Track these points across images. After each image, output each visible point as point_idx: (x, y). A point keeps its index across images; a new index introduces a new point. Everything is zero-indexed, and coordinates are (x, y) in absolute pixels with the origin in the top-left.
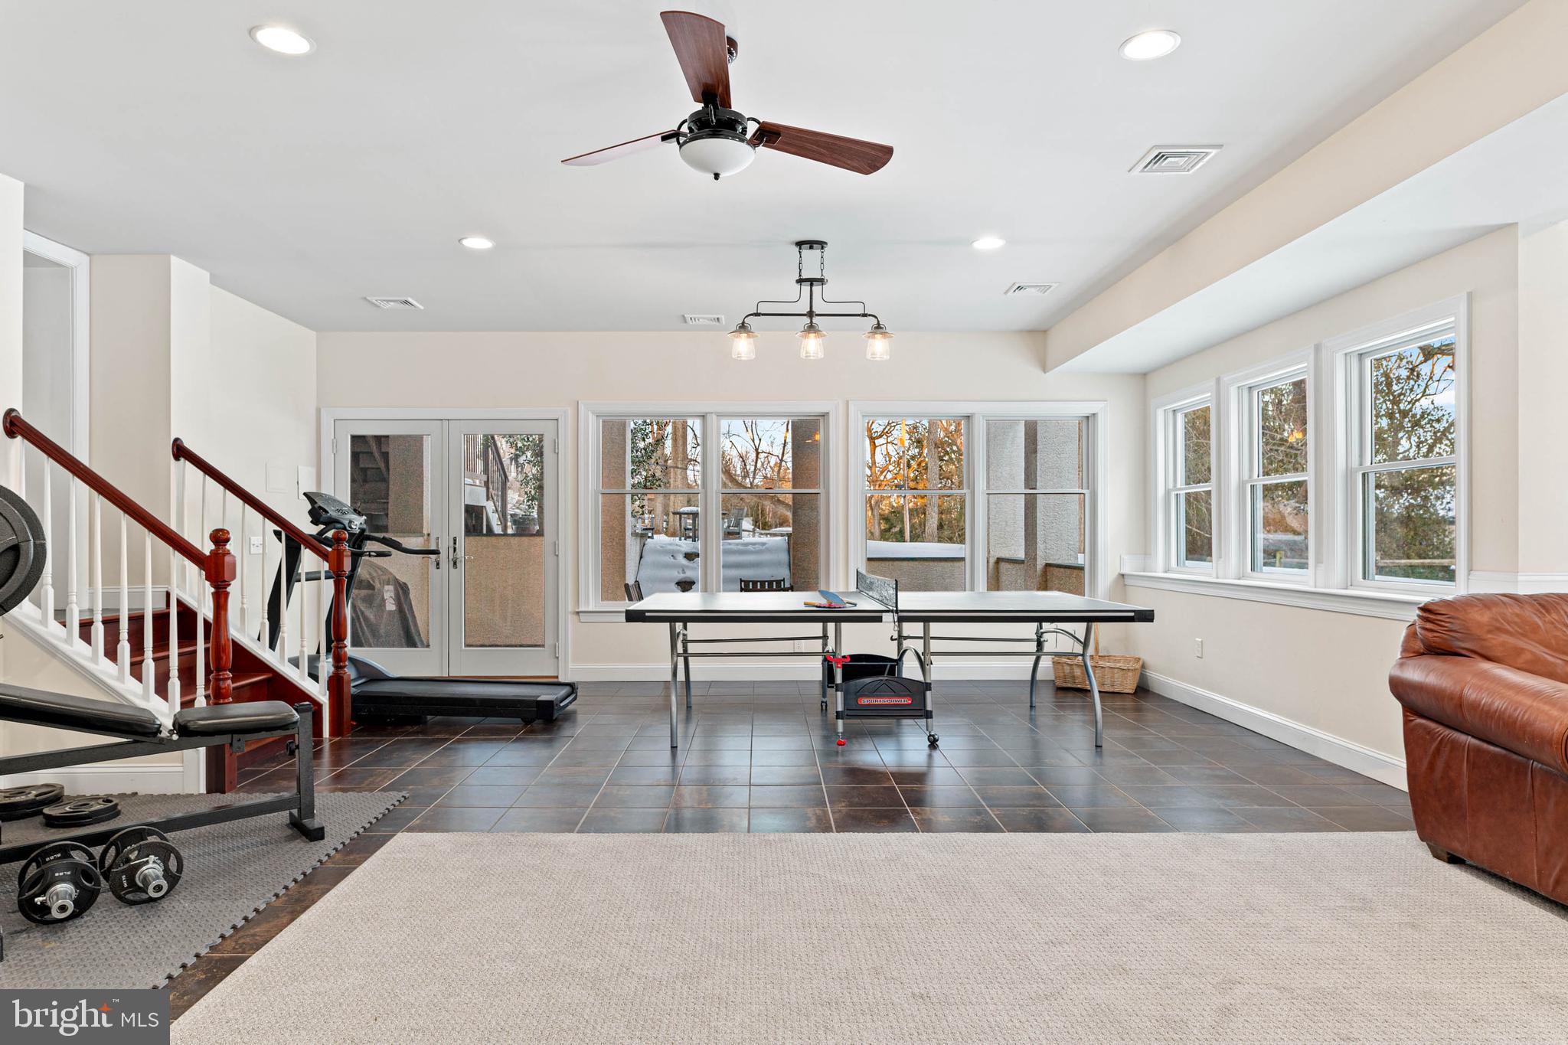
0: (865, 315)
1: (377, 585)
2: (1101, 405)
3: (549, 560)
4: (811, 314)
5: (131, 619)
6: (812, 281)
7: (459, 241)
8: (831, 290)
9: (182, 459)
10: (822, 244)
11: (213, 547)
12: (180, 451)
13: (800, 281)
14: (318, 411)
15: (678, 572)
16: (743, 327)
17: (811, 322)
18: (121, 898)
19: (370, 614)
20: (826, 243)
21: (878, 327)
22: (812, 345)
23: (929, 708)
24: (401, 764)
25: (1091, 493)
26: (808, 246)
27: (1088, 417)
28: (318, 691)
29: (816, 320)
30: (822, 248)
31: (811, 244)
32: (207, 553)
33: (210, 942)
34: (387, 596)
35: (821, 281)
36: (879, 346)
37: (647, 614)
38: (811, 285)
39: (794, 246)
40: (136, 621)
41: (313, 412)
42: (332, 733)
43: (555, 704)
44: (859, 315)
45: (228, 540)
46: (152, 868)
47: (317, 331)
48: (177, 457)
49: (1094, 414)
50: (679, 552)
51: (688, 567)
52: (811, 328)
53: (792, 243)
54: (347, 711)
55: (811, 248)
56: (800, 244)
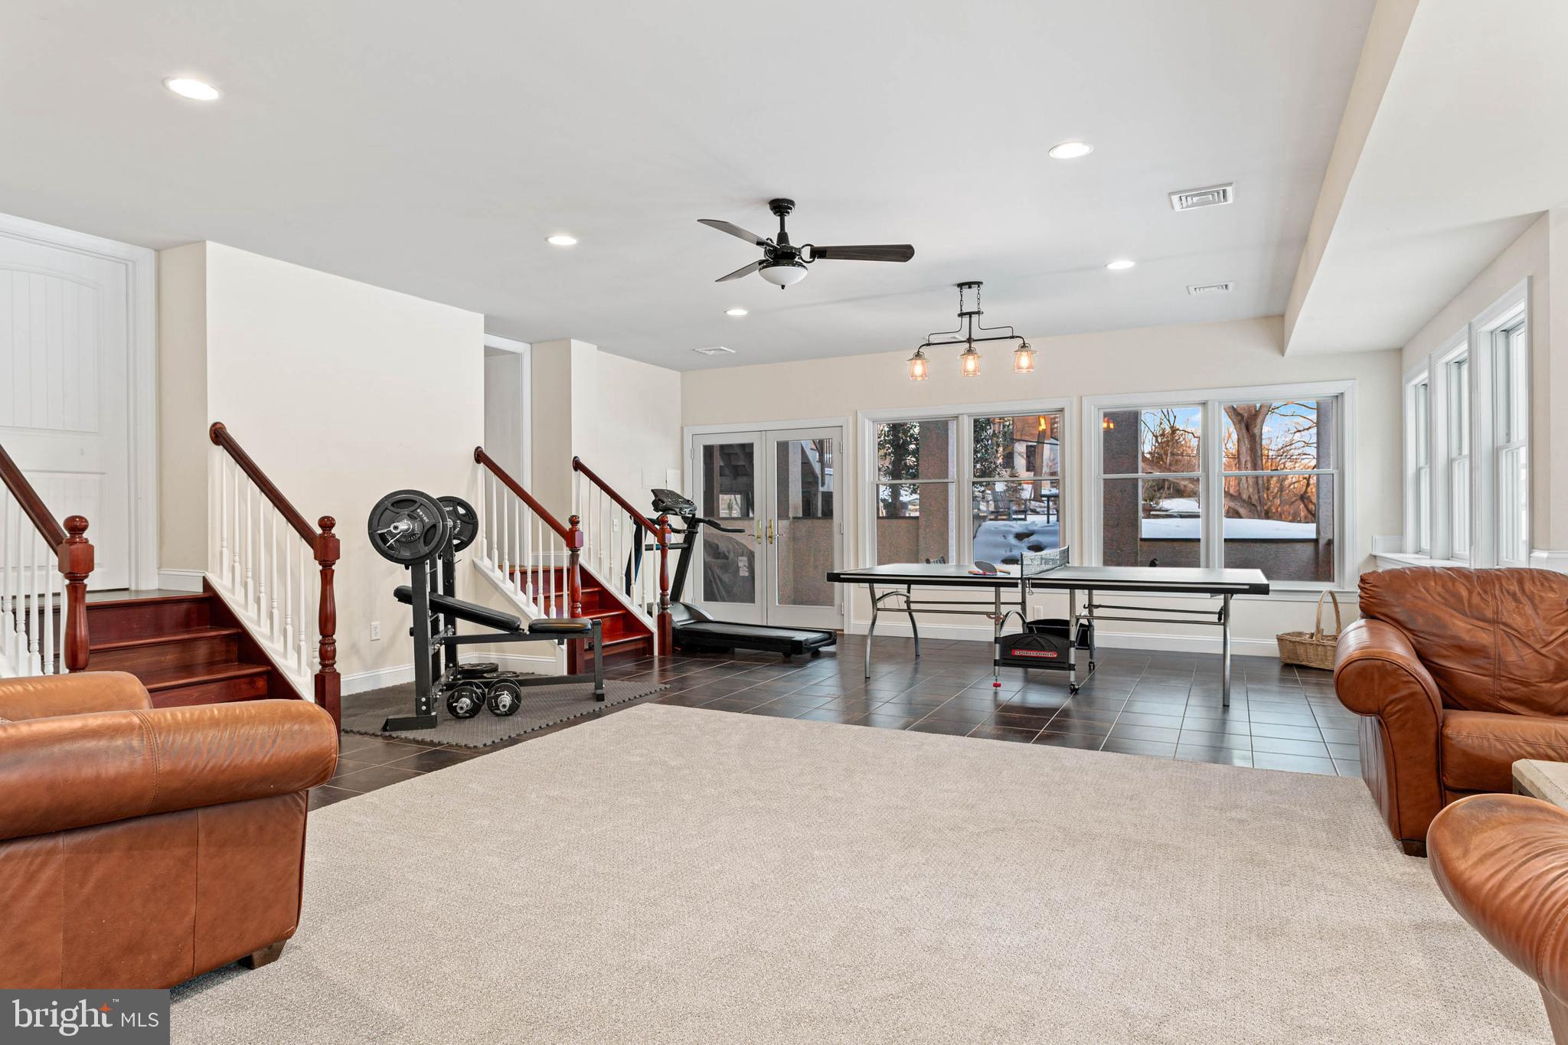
0: (1012, 337)
1: (732, 555)
2: (1349, 383)
3: (836, 537)
4: (970, 340)
5: (544, 571)
6: (970, 314)
7: (725, 312)
8: (985, 320)
9: (579, 471)
10: (979, 284)
11: (570, 526)
12: (578, 466)
13: (961, 315)
14: (682, 428)
15: (1006, 551)
16: (918, 355)
17: (970, 347)
18: (492, 711)
19: (726, 578)
20: (982, 283)
21: (1024, 346)
22: (971, 363)
23: (1072, 662)
24: (682, 672)
25: (1339, 473)
26: (967, 286)
27: (1337, 396)
28: (651, 623)
29: (974, 345)
30: (979, 287)
31: (970, 285)
32: (568, 530)
33: (518, 733)
34: (741, 564)
35: (978, 313)
36: (1024, 360)
37: (842, 576)
38: (970, 317)
39: (956, 287)
40: (535, 573)
41: (678, 429)
42: (660, 654)
43: (804, 643)
44: (1007, 338)
45: (578, 522)
46: (506, 699)
47: (681, 371)
48: (576, 469)
49: (1342, 394)
50: (1009, 532)
51: (1015, 546)
52: (970, 351)
53: (955, 285)
54: (669, 639)
55: (970, 287)
56: (961, 285)
